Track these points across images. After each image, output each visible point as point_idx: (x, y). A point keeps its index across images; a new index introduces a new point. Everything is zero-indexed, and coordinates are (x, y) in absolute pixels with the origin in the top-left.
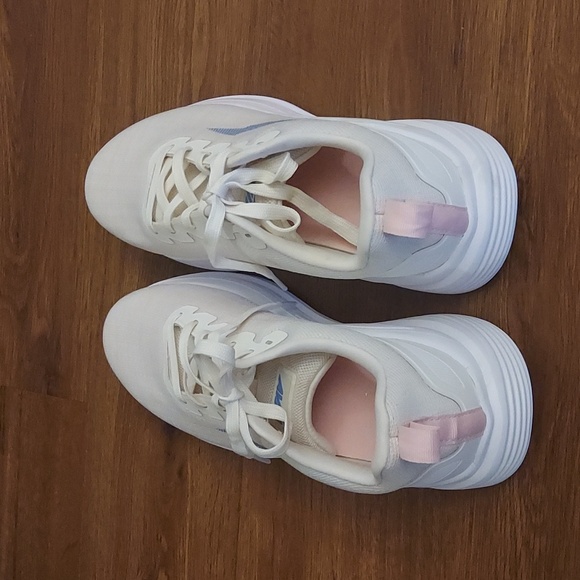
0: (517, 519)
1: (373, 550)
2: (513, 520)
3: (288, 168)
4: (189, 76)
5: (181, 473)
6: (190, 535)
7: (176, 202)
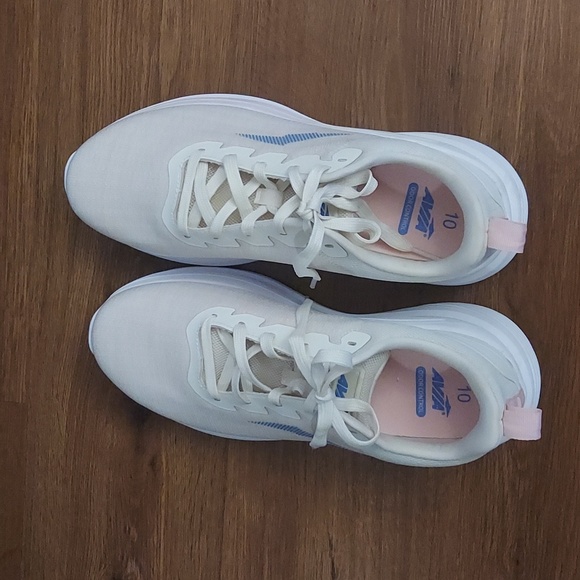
0: (505, 468)
1: (370, 510)
2: (501, 469)
3: (372, 184)
4: (157, 67)
5: (153, 464)
6: (166, 522)
7: (228, 209)
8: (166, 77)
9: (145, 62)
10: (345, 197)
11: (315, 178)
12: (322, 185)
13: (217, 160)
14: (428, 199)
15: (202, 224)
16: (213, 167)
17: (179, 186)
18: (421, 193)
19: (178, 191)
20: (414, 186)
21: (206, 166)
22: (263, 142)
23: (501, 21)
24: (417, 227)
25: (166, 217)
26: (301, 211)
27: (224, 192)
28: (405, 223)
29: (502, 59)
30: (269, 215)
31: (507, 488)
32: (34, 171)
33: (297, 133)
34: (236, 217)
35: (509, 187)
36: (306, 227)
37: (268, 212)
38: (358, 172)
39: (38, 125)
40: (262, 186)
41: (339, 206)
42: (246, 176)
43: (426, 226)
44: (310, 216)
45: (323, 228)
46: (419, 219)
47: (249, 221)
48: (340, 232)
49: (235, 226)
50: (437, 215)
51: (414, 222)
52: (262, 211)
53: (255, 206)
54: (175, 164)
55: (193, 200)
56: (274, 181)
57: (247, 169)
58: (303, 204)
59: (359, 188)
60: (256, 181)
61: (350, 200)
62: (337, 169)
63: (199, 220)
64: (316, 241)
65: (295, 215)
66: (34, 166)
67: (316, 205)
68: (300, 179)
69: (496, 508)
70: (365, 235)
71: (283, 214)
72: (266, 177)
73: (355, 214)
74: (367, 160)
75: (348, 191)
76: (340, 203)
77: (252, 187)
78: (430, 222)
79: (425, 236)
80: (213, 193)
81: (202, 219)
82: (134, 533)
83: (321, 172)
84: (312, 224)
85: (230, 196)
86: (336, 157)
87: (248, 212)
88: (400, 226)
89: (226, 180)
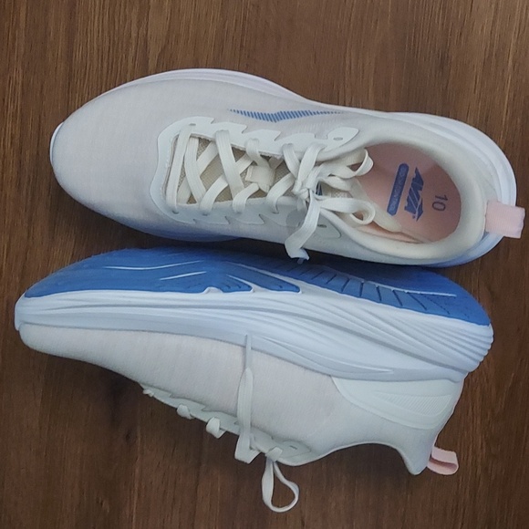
3: (368, 164)
4: (146, 42)
5: (128, 437)
6: (139, 495)
7: (219, 185)
8: (154, 50)
9: (134, 35)
10: (340, 175)
11: (311, 157)
12: (318, 163)
13: (209, 136)
14: (418, 181)
15: (191, 200)
16: (204, 142)
17: (168, 161)
18: (411, 174)
19: (167, 166)
20: (404, 167)
21: (197, 141)
22: (255, 119)
23: (493, 6)
24: (406, 208)
25: (154, 193)
26: (296, 190)
27: (215, 167)
28: (394, 203)
29: (492, 45)
30: (260, 193)
31: (479, 472)
32: (17, 141)
33: (290, 111)
34: (227, 194)
35: (500, 171)
36: (300, 206)
37: (260, 189)
38: (354, 151)
39: (23, 94)
40: (254, 164)
41: (334, 186)
42: (238, 153)
43: (415, 207)
44: (305, 196)
45: (319, 208)
46: (408, 200)
47: (241, 198)
48: (334, 212)
49: (225, 204)
50: (426, 196)
51: (403, 203)
52: (253, 188)
53: (247, 183)
54: (165, 138)
55: (183, 174)
56: (266, 158)
57: (240, 145)
58: (299, 183)
59: (354, 167)
60: (248, 158)
61: (344, 179)
62: (333, 148)
63: (188, 196)
64: (311, 221)
65: (289, 193)
66: (17, 137)
67: (312, 184)
68: (296, 157)
69: (468, 490)
70: (360, 216)
71: (277, 193)
72: (259, 155)
73: (349, 194)
74: (364, 140)
75: (343, 171)
76: (335, 182)
77: (243, 164)
78: (419, 203)
79: (414, 217)
80: (204, 169)
81: (191, 195)
82: (106, 506)
83: (317, 151)
84: (308, 204)
85: (221, 173)
86: (332, 135)
87: (239, 189)
88: (389, 206)
89: (218, 155)
